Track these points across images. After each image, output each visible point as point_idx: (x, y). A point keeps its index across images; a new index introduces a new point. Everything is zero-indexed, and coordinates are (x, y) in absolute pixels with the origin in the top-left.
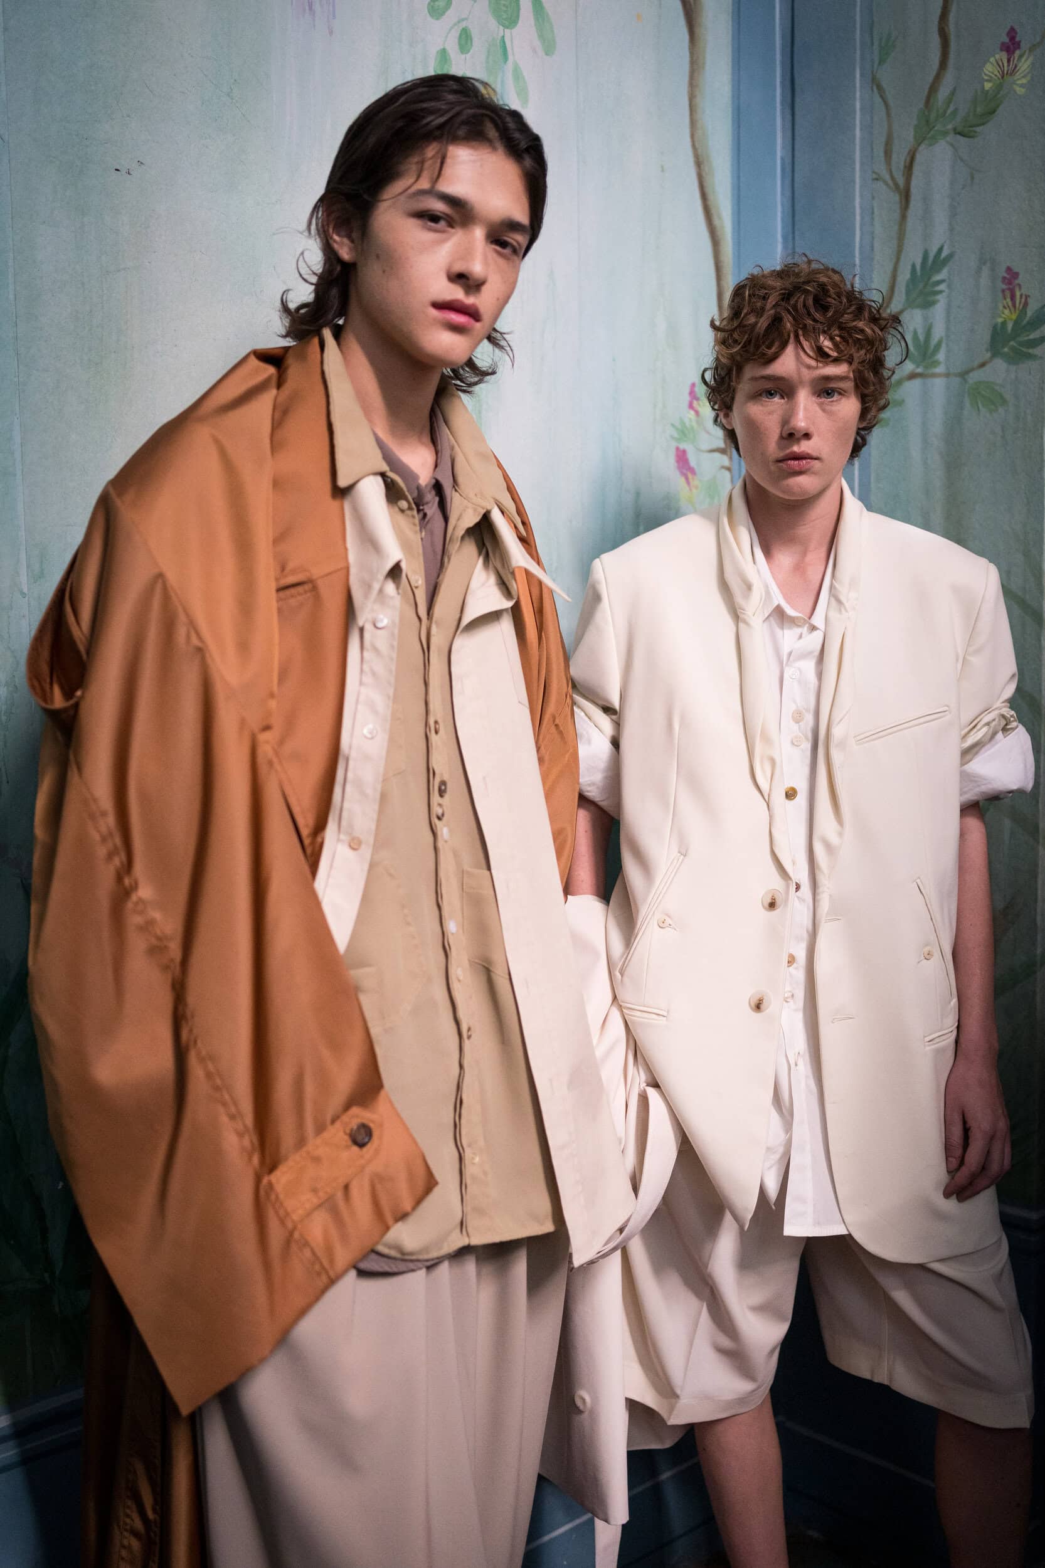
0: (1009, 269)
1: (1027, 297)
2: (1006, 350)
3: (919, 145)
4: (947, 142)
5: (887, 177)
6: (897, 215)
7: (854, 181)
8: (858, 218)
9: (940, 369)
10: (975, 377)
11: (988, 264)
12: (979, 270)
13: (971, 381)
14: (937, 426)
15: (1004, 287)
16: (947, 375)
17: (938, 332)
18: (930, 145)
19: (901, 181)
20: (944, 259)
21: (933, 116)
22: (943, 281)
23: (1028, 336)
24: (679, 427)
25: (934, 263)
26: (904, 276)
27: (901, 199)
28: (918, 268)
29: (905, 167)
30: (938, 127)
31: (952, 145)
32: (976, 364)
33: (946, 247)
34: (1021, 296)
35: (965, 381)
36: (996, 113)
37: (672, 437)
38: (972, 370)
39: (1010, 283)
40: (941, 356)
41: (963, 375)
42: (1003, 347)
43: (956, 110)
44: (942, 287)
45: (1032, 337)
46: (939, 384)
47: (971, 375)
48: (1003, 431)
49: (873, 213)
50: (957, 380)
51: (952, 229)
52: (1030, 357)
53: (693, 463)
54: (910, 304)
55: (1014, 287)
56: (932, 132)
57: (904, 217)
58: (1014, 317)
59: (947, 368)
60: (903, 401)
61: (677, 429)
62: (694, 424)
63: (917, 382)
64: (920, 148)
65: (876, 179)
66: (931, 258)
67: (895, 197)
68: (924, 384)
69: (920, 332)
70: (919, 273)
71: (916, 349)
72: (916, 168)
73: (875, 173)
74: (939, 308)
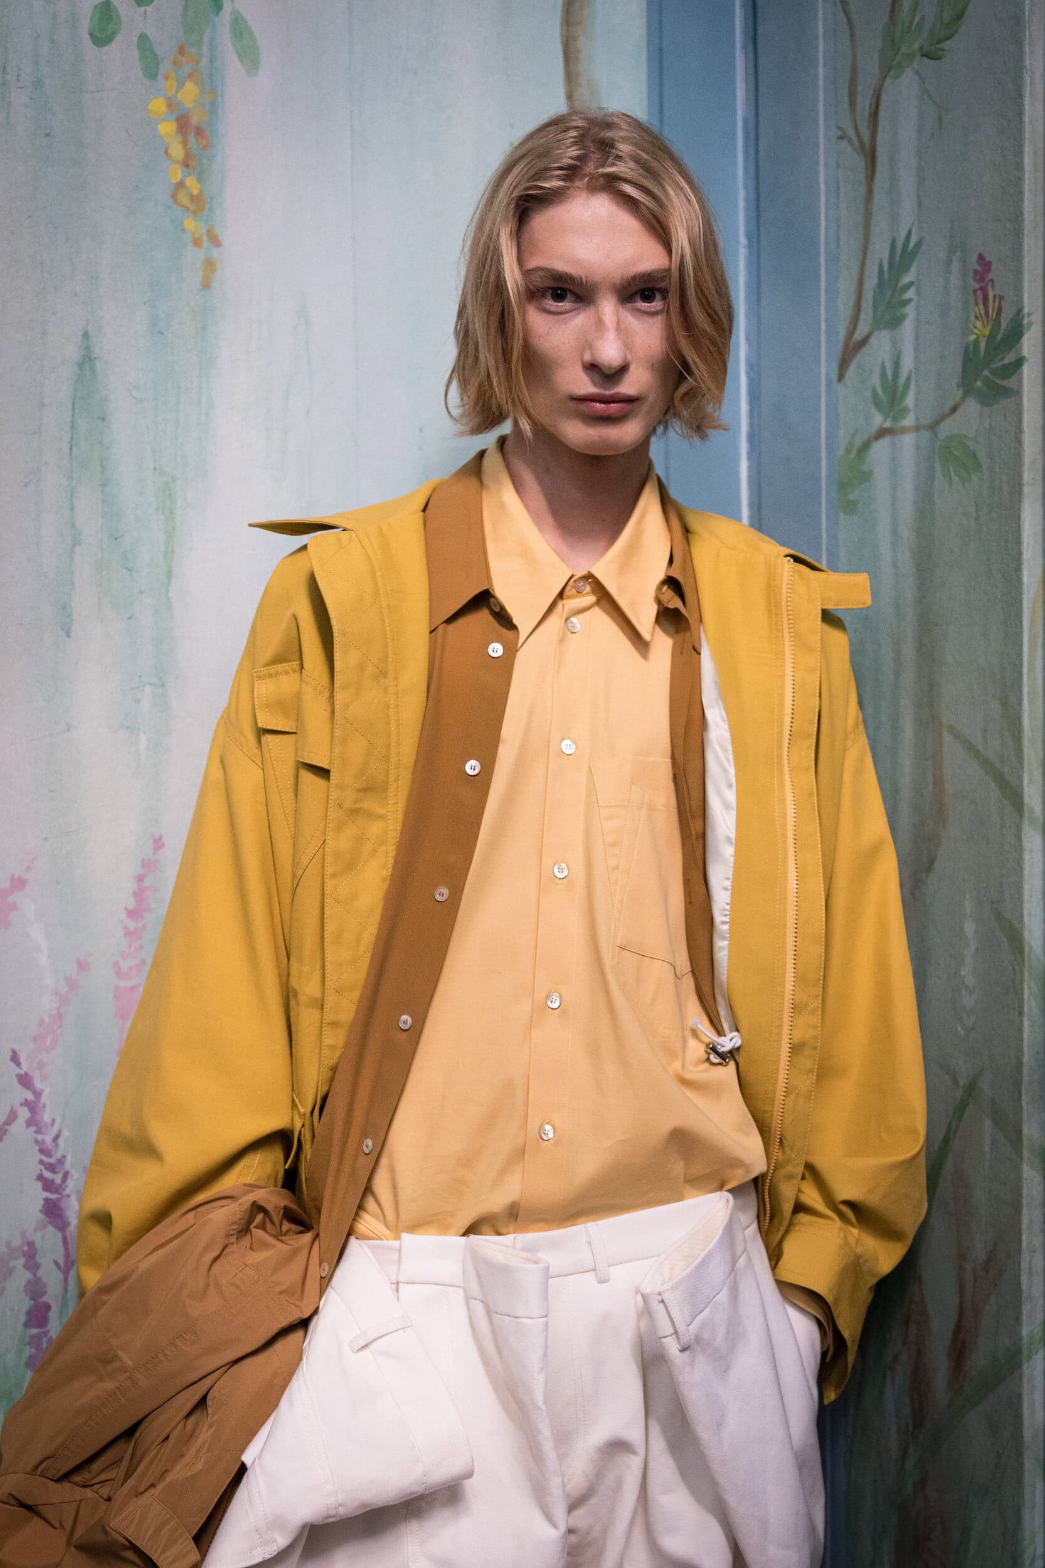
0: (981, 257)
1: (1001, 298)
2: (979, 383)
3: (884, 78)
4: (913, 69)
5: (852, 134)
6: (863, 190)
7: (817, 146)
8: (823, 199)
9: (909, 421)
10: (947, 429)
11: (958, 253)
12: (949, 263)
13: (942, 436)
14: (907, 510)
15: (976, 286)
16: (917, 429)
17: (907, 363)
18: (897, 77)
19: (866, 137)
20: (914, 247)
21: (898, 33)
22: (911, 284)
23: (1003, 359)
25: (902, 257)
26: (871, 283)
27: (866, 165)
28: (886, 267)
29: (870, 114)
30: (903, 50)
31: (918, 73)
32: (947, 410)
33: (914, 231)
34: (995, 297)
35: (936, 435)
36: (966, 14)
38: (943, 418)
39: (982, 280)
40: (910, 401)
41: (933, 426)
42: (976, 381)
43: (922, 19)
44: (910, 294)
45: (1006, 361)
46: (909, 441)
47: (942, 425)
48: (977, 512)
49: (838, 189)
50: (927, 434)
51: (920, 204)
52: (1005, 392)
54: (877, 326)
55: (986, 285)
56: (898, 58)
57: (870, 192)
58: (987, 332)
59: (917, 419)
60: (872, 473)
63: (885, 442)
64: (887, 83)
65: (840, 138)
66: (899, 250)
67: (860, 162)
68: (893, 444)
69: (888, 364)
70: (886, 275)
71: (884, 391)
72: (882, 114)
73: (839, 128)
74: (908, 326)
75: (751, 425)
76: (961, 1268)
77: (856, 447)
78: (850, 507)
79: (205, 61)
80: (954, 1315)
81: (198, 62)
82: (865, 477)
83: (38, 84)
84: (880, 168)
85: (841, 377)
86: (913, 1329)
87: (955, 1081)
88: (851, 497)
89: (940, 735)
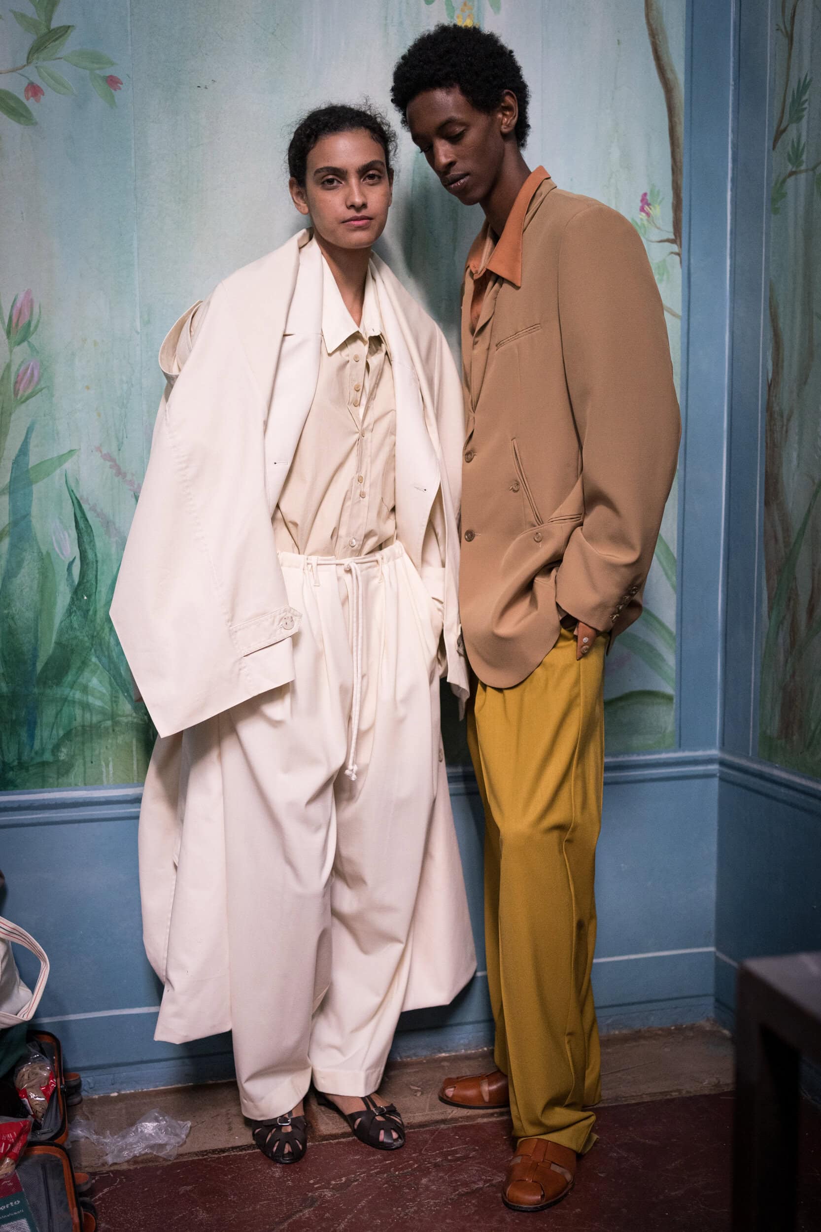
5: (782, 28)
6: (787, 55)
7: (767, 34)
8: (769, 60)
9: (803, 167)
13: (817, 174)
14: (801, 210)
16: (806, 171)
17: (803, 140)
19: (789, 29)
20: (808, 82)
22: (806, 100)
25: (803, 88)
26: (789, 101)
27: (788, 42)
28: (796, 93)
29: (791, 18)
33: (808, 75)
35: (814, 173)
38: (818, 165)
40: (804, 157)
41: (814, 169)
44: (806, 105)
46: (803, 177)
47: (818, 168)
49: (776, 55)
50: (811, 173)
51: (811, 61)
54: (791, 121)
57: (789, 55)
59: (807, 166)
60: (786, 193)
62: (645, 223)
63: (793, 178)
64: (798, 3)
65: (778, 30)
66: (802, 84)
67: (785, 41)
68: (796, 179)
69: (795, 140)
70: (795, 97)
71: (793, 153)
72: (796, 17)
73: (777, 25)
74: (804, 121)
75: (733, 174)
76: (813, 570)
77: (780, 181)
78: (776, 211)
79: (475, 9)
80: (809, 593)
81: (472, 9)
82: (784, 195)
83: (401, 23)
84: (796, 45)
85: (774, 148)
86: (792, 603)
87: (813, 482)
88: (776, 206)
89: (813, 318)
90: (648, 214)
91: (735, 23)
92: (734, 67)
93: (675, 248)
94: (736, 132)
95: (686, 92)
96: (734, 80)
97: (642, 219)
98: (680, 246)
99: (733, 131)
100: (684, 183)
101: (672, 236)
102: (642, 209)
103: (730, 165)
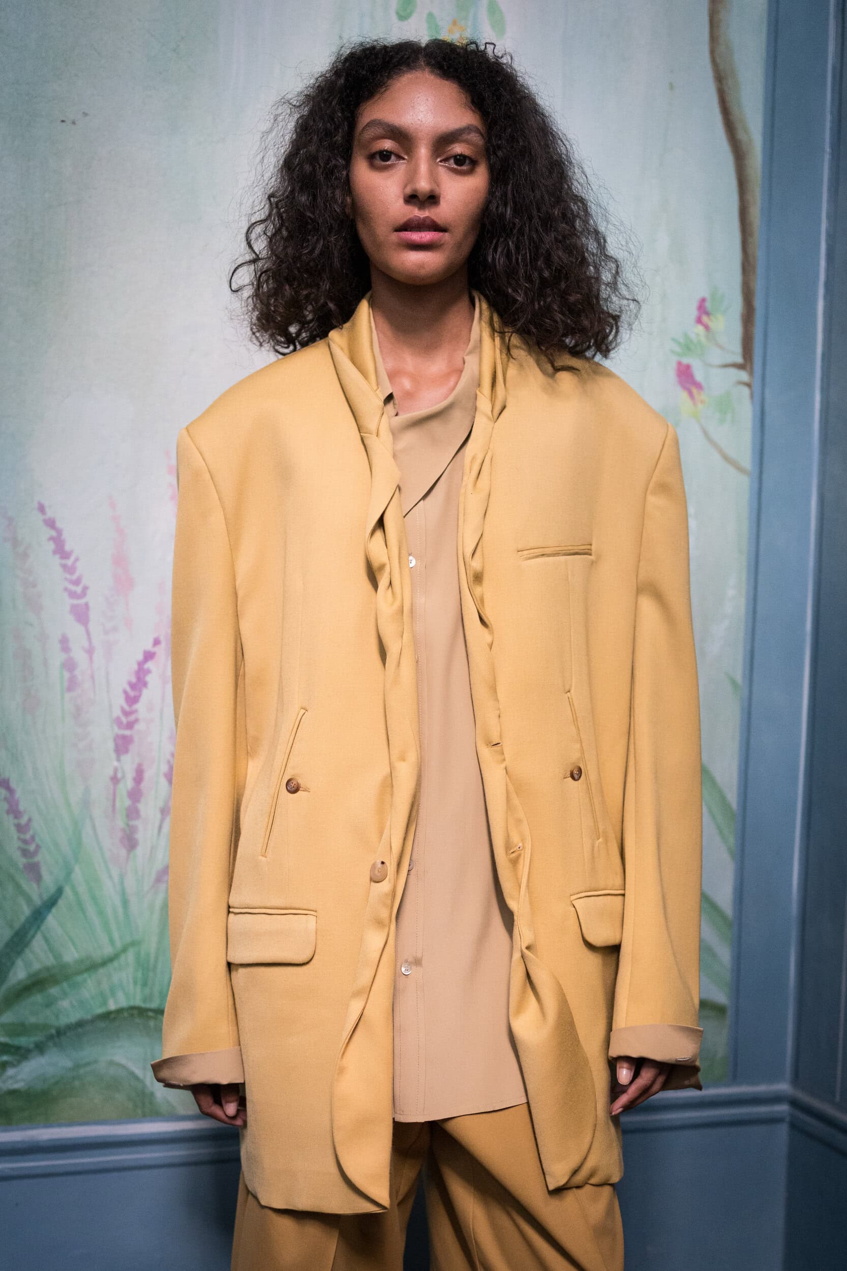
24: (682, 341)
37: (672, 352)
53: (699, 376)
61: (679, 343)
62: (703, 339)
75: (828, 274)
90: (707, 328)
91: (834, 68)
92: (831, 129)
93: (744, 376)
94: (834, 218)
95: (764, 161)
96: (832, 148)
97: (698, 335)
98: (751, 373)
99: (828, 217)
100: (759, 286)
101: (739, 360)
102: (699, 321)
103: (823, 263)
